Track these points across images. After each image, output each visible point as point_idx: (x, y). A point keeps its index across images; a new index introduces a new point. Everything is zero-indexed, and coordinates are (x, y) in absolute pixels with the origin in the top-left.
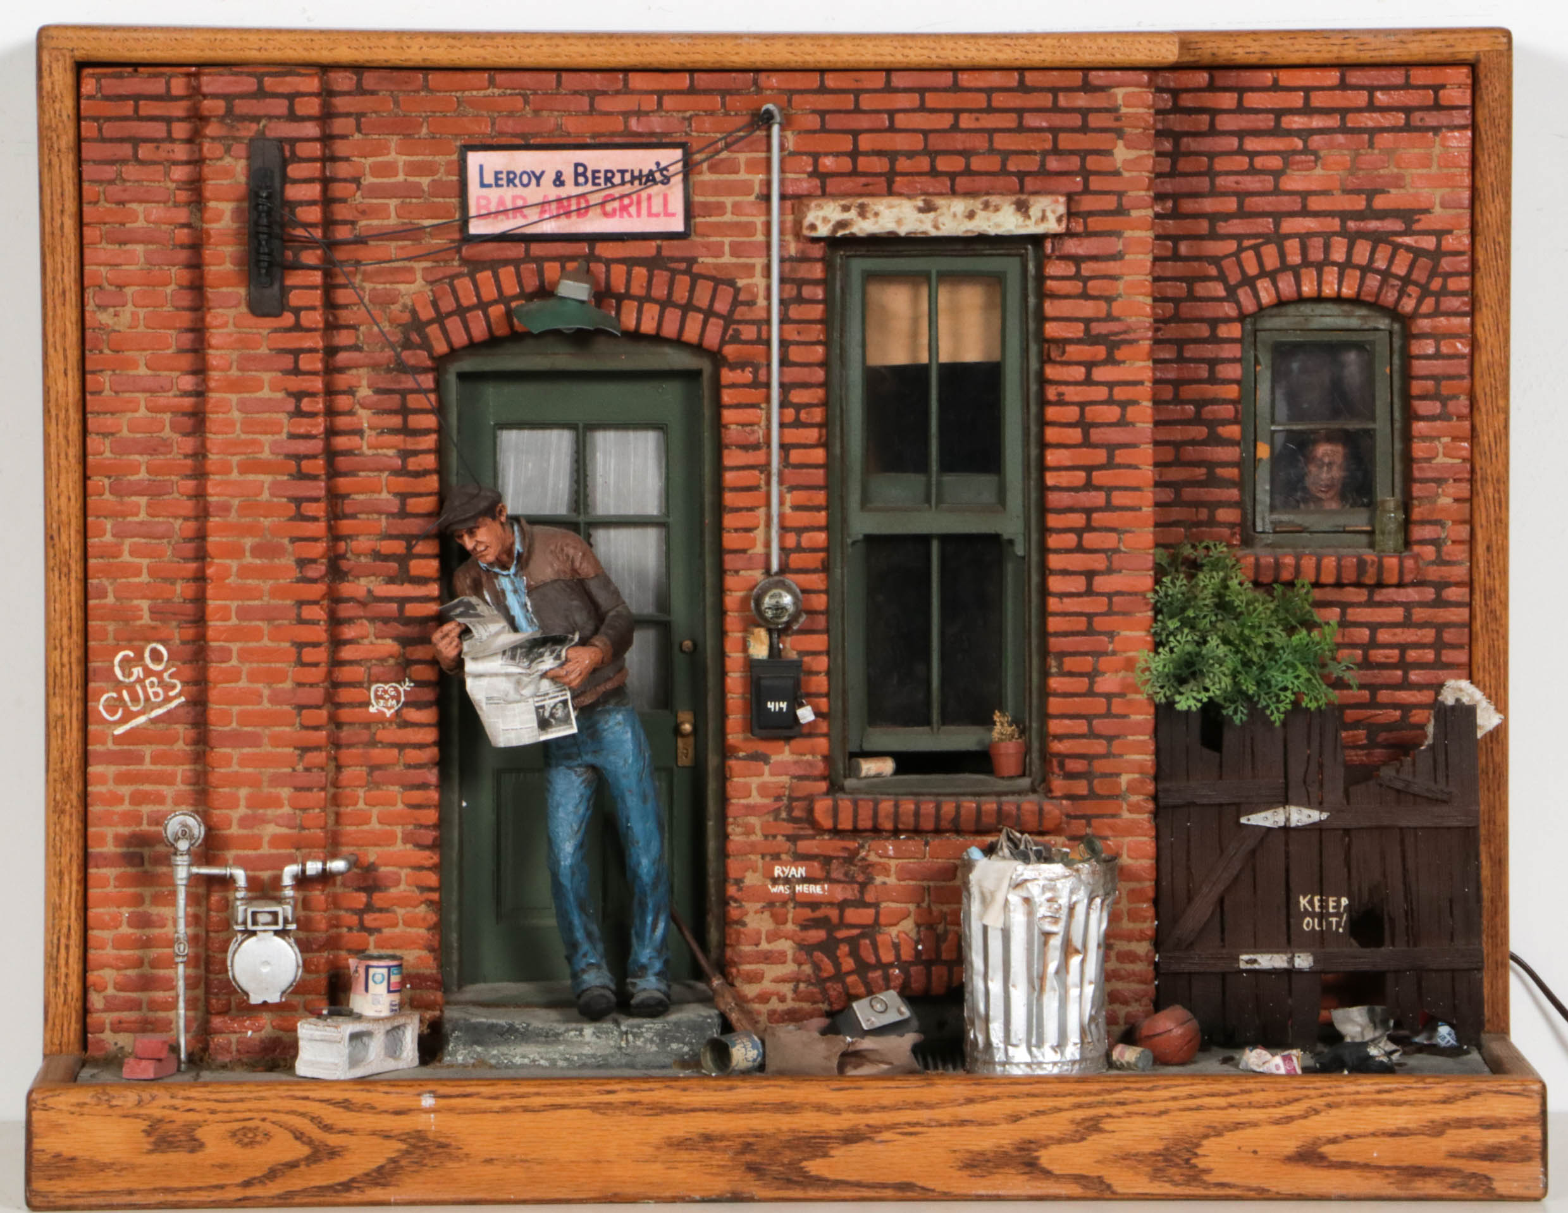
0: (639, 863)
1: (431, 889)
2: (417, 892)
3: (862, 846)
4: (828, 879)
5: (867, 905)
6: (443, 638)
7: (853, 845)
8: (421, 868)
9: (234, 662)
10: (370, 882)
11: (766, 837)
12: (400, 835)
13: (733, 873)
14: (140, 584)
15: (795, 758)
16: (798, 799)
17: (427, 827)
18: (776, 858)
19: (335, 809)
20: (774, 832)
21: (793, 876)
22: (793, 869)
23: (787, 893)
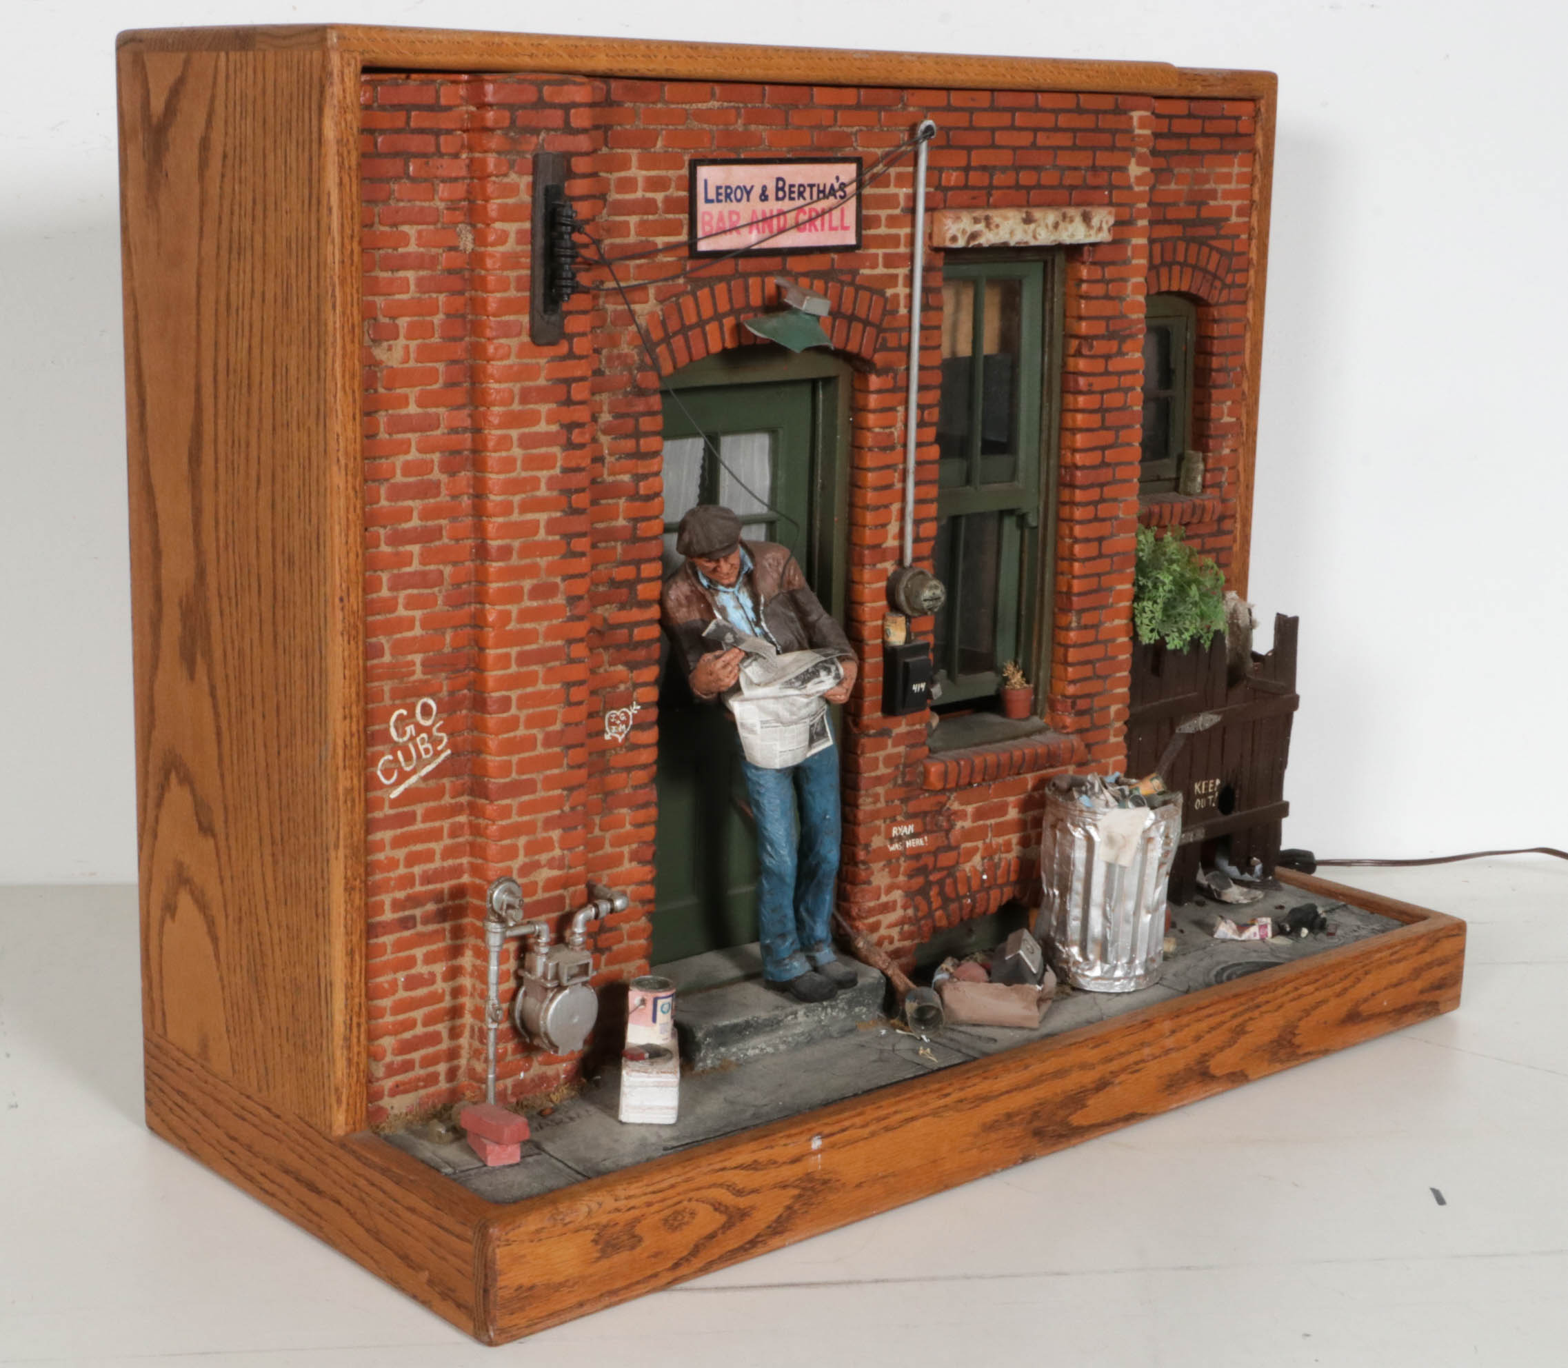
1: (649, 901)
2: (640, 905)
3: (948, 798)
4: (926, 831)
5: (952, 849)
6: (724, 667)
7: (942, 798)
8: (642, 882)
9: (514, 711)
11: (887, 802)
12: (627, 854)
13: (862, 839)
14: (414, 638)
15: (909, 728)
16: (909, 765)
17: (647, 842)
18: (894, 819)
20: (893, 797)
21: (905, 834)
22: (905, 827)
23: (900, 849)
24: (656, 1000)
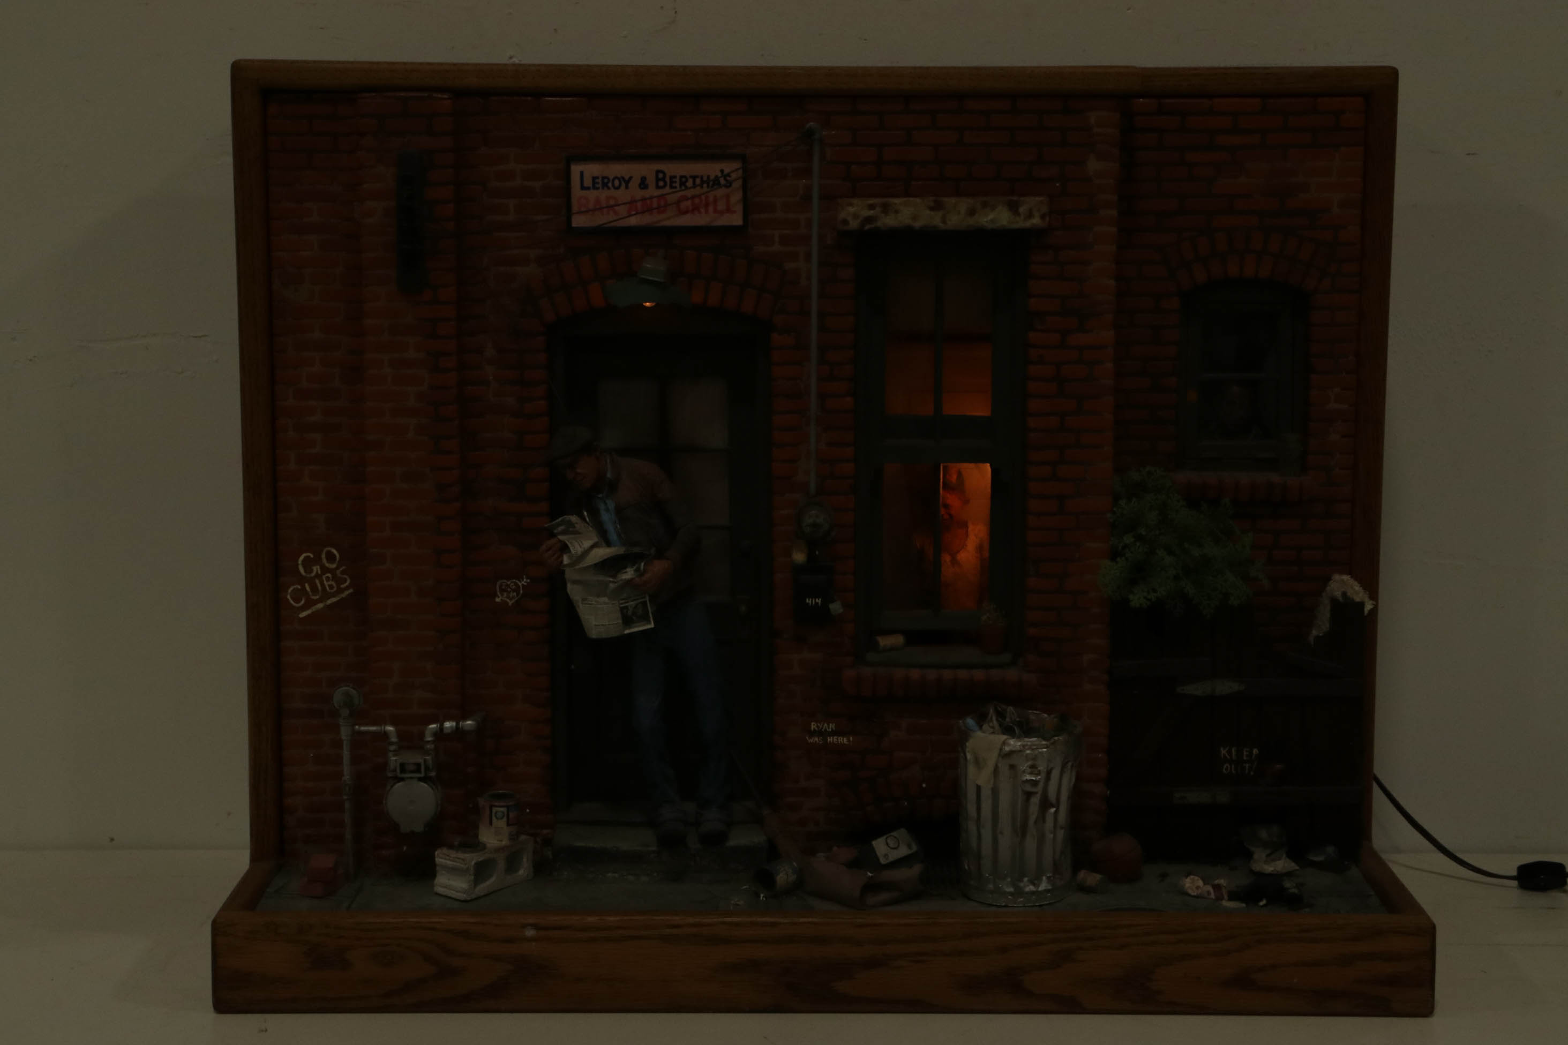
1: (545, 738)
2: (534, 740)
3: (879, 710)
4: (852, 733)
5: (883, 753)
6: (548, 550)
7: (872, 707)
8: (537, 722)
9: (388, 565)
11: (804, 700)
12: (520, 697)
13: (779, 728)
14: (318, 503)
15: (828, 639)
16: (829, 671)
17: (541, 690)
18: (812, 716)
20: (811, 696)
21: (826, 730)
22: (826, 725)
23: (821, 743)
24: (491, 807)
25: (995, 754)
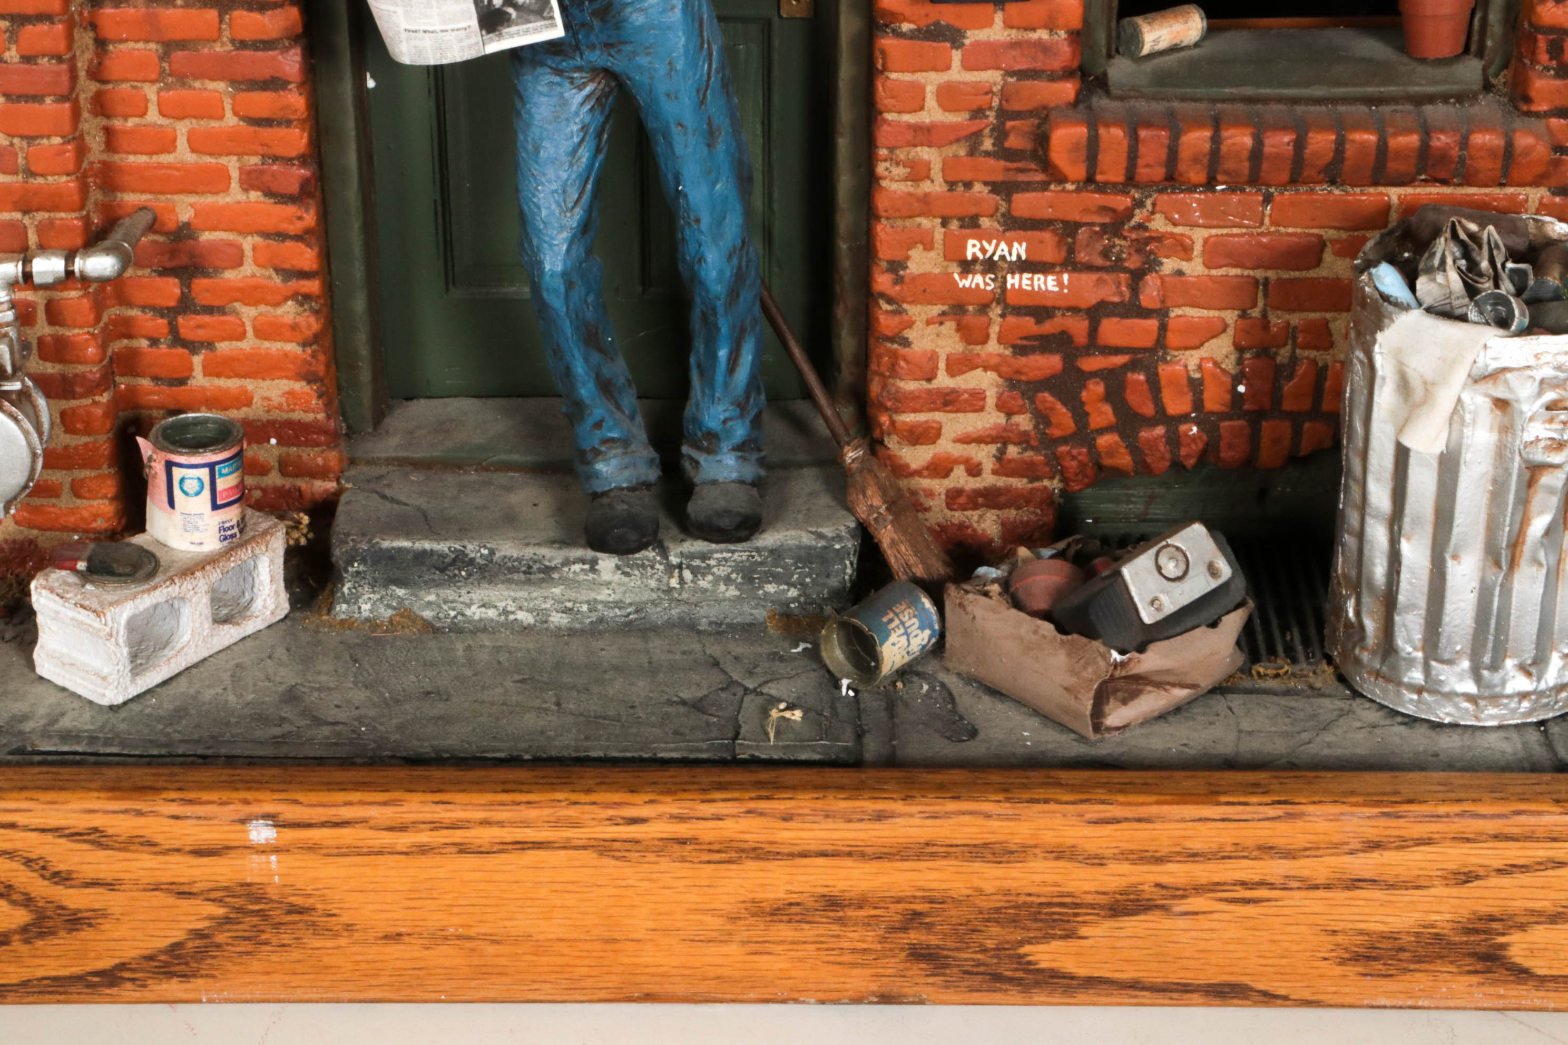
0: (701, 259)
1: (303, 275)
2: (277, 280)
3: (1140, 204)
4: (1070, 263)
5: (1146, 313)
7: (1121, 202)
8: (282, 236)
10: (183, 260)
11: (951, 185)
12: (235, 174)
13: (885, 249)
15: (1014, 35)
16: (1017, 115)
17: (288, 161)
18: (971, 223)
19: (104, 122)
20: (967, 177)
21: (1003, 258)
22: (1003, 245)
23: (989, 288)
24: (169, 465)
25: (1460, 375)
